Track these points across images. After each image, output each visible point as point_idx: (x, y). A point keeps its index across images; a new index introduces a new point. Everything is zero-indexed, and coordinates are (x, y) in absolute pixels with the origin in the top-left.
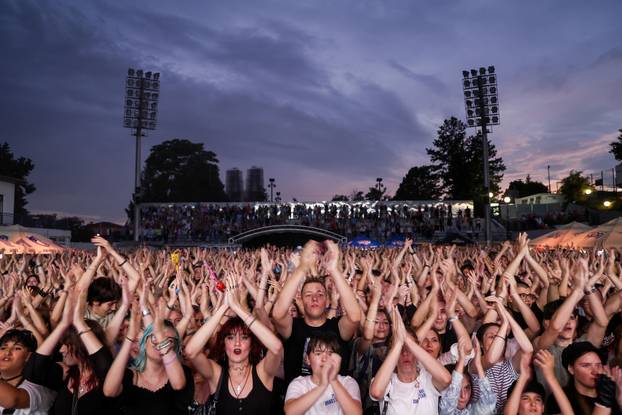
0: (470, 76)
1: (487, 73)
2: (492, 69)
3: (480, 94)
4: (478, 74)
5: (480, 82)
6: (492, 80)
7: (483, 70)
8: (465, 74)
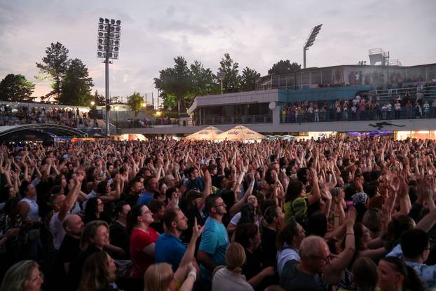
0: (104, 22)
1: (116, 24)
2: (119, 22)
3: (108, 36)
4: (110, 23)
5: (110, 29)
6: (118, 29)
7: (113, 21)
8: (101, 20)
